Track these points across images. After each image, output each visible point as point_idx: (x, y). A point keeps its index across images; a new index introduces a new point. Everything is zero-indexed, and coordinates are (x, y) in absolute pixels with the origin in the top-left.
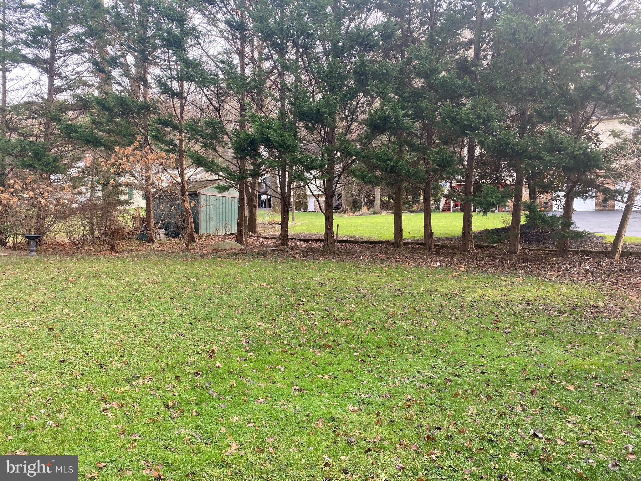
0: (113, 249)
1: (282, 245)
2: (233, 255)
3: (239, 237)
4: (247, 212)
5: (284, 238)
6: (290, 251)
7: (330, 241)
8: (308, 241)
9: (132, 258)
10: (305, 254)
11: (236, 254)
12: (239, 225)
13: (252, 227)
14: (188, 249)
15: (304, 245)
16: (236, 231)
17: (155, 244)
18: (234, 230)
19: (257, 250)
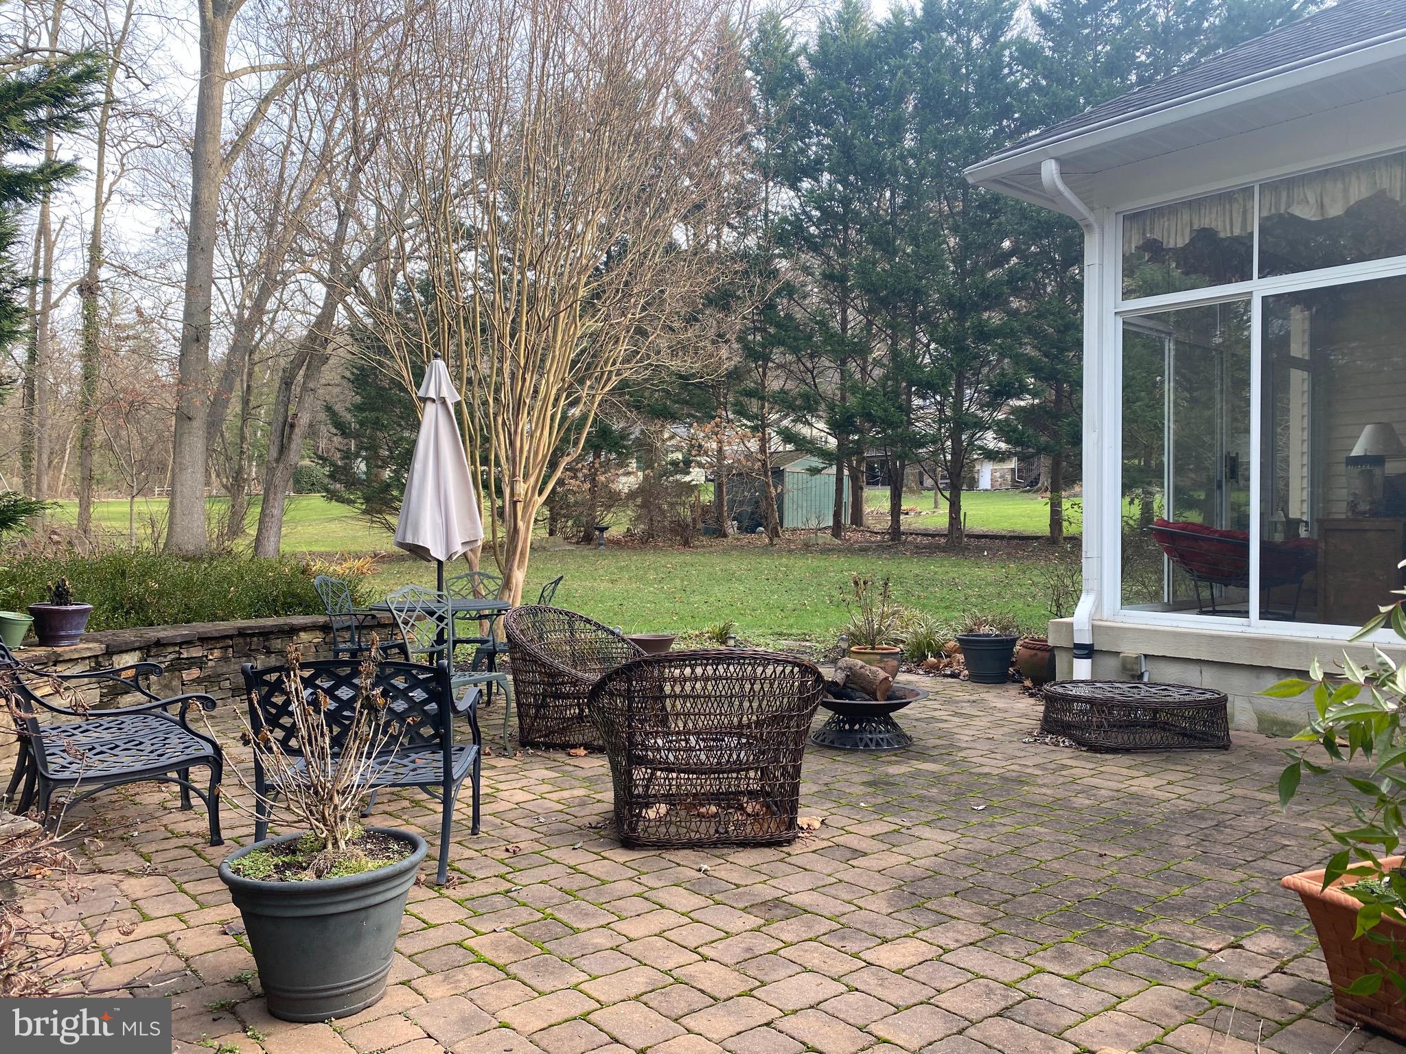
0: (686, 543)
1: (892, 540)
2: (826, 551)
3: (837, 529)
4: (847, 496)
5: (895, 532)
6: (901, 548)
7: (956, 535)
8: (933, 536)
9: (711, 553)
10: (919, 551)
11: (830, 550)
12: (837, 515)
13: (857, 517)
14: (772, 544)
15: (926, 541)
16: (831, 524)
17: (730, 539)
18: (830, 522)
19: (857, 546)
